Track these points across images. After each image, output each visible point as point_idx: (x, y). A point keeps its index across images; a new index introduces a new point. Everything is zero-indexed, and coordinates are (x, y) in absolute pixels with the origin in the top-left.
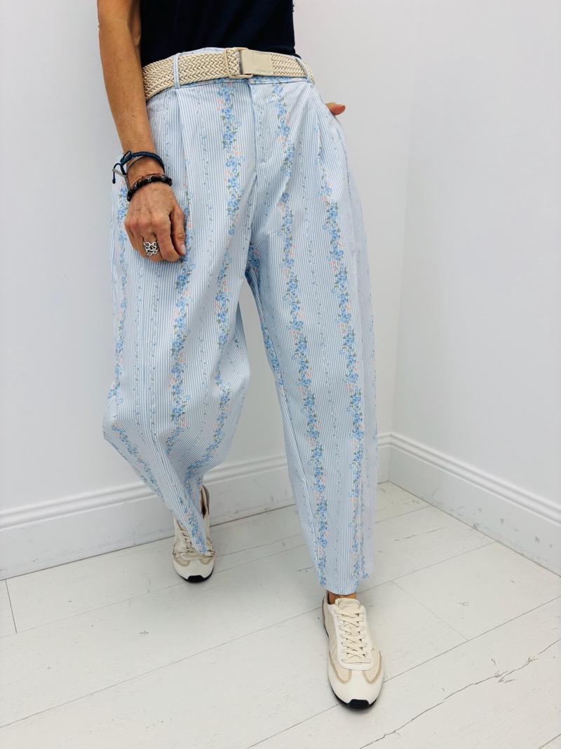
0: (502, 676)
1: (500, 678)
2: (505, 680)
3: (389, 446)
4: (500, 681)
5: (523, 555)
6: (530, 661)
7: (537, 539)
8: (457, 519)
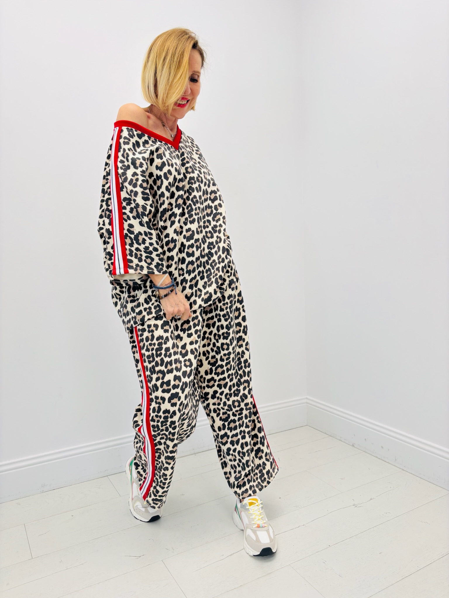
0: (357, 505)
1: (355, 506)
2: (357, 507)
3: (306, 404)
4: (355, 507)
5: (377, 457)
6: (371, 499)
7: (382, 447)
8: (344, 442)
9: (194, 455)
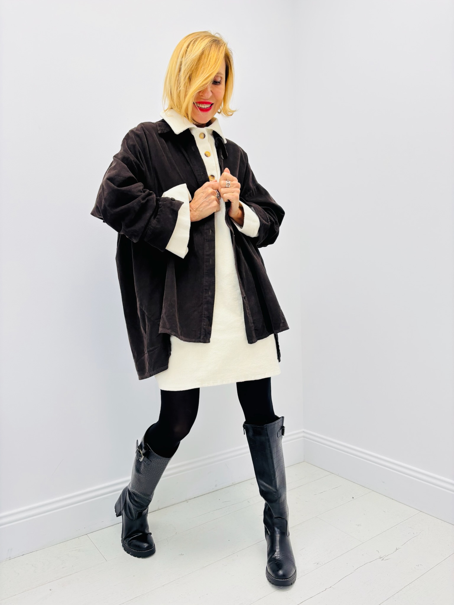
0: (384, 557)
2: (384, 559)
3: (302, 438)
6: (397, 549)
9: (186, 502)
